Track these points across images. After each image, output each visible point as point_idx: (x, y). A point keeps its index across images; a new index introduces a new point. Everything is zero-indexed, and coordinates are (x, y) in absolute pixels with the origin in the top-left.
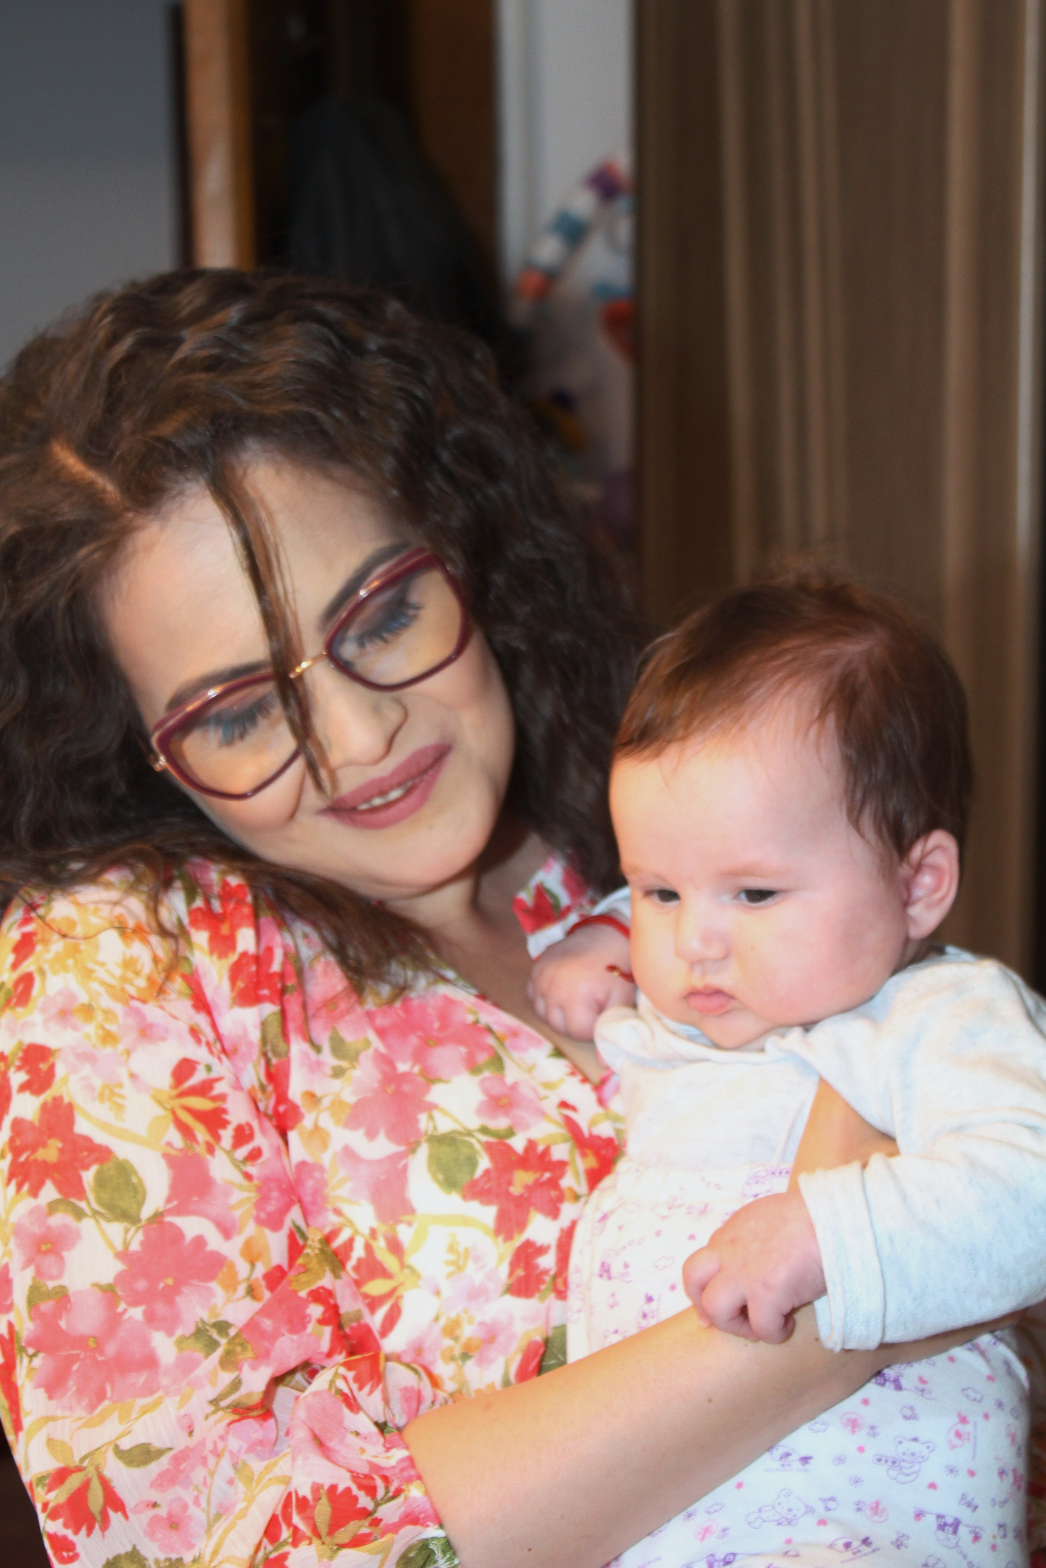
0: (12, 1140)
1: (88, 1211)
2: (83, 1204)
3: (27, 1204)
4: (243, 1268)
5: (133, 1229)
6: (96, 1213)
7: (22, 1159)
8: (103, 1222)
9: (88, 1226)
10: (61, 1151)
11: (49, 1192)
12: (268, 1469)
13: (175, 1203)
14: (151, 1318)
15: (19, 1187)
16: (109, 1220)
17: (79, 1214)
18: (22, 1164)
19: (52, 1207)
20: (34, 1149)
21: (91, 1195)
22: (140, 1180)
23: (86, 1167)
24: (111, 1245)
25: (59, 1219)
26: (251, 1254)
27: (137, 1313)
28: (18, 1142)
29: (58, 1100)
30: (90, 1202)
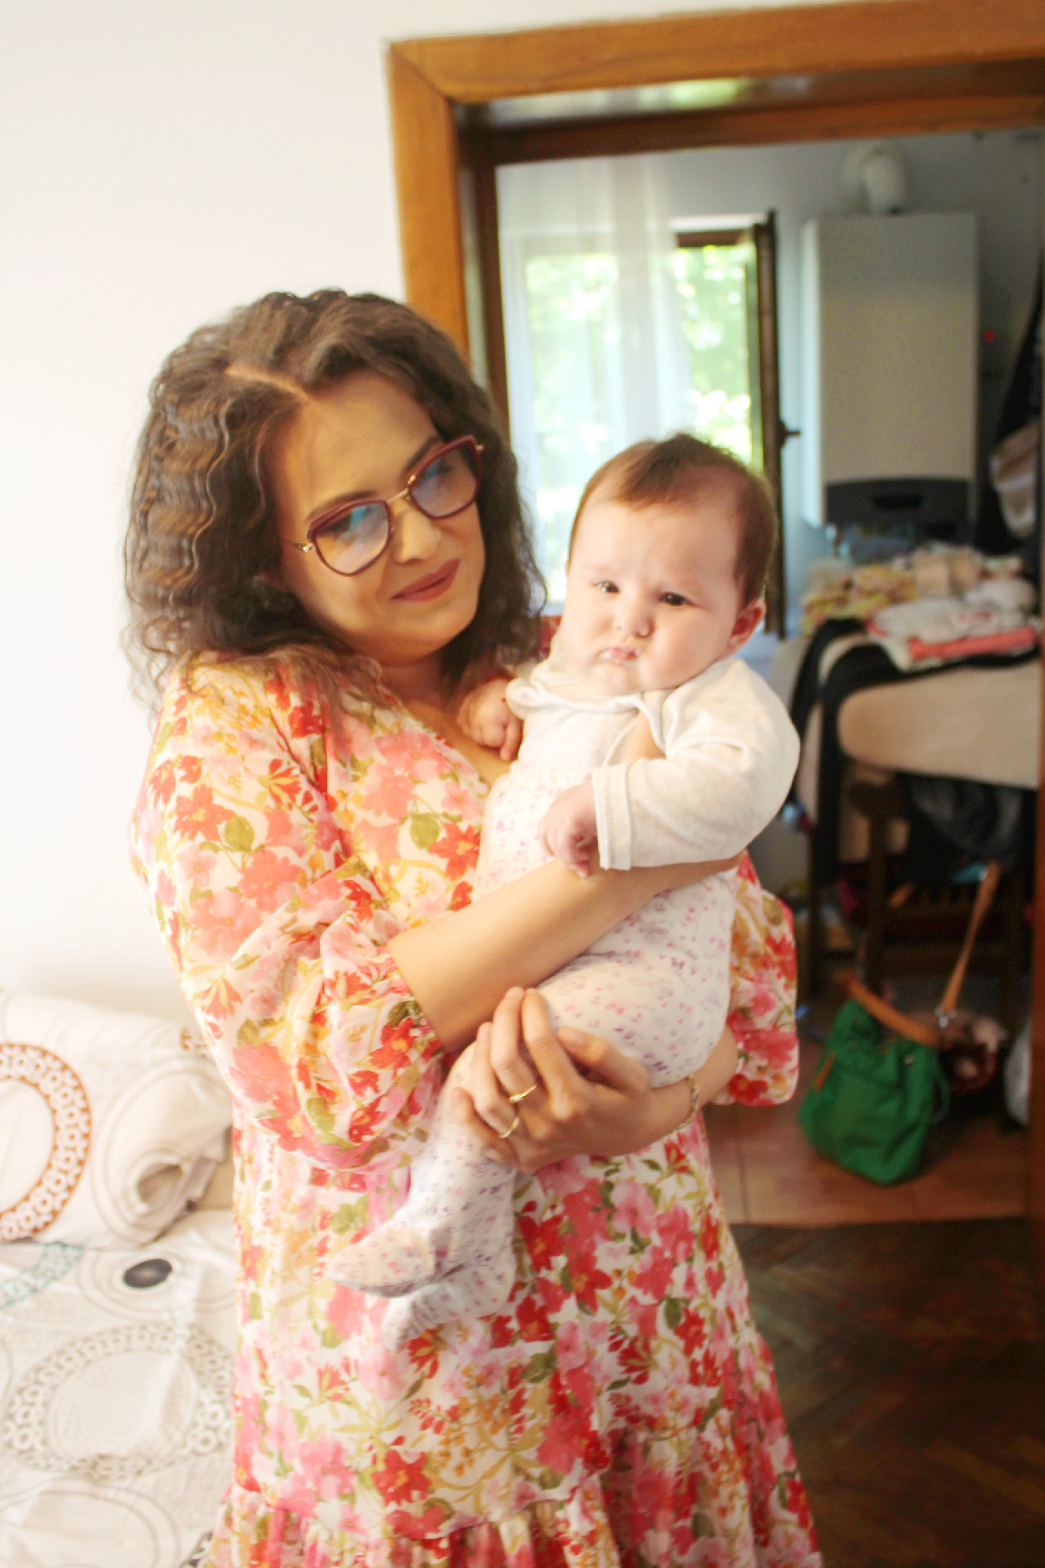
0: (177, 809)
1: (221, 847)
2: (218, 844)
3: (188, 844)
4: (309, 873)
5: (247, 855)
6: (225, 848)
7: (184, 819)
8: (229, 853)
9: (221, 856)
10: (206, 815)
11: (200, 838)
12: (316, 965)
13: (271, 839)
14: (260, 905)
15: (183, 834)
16: (232, 851)
17: (216, 849)
18: (184, 822)
19: (202, 846)
20: (190, 813)
21: (223, 839)
22: (251, 829)
23: (220, 823)
24: (234, 864)
25: (206, 853)
26: (313, 865)
27: (252, 902)
28: (181, 809)
29: (203, 787)
30: (223, 842)
